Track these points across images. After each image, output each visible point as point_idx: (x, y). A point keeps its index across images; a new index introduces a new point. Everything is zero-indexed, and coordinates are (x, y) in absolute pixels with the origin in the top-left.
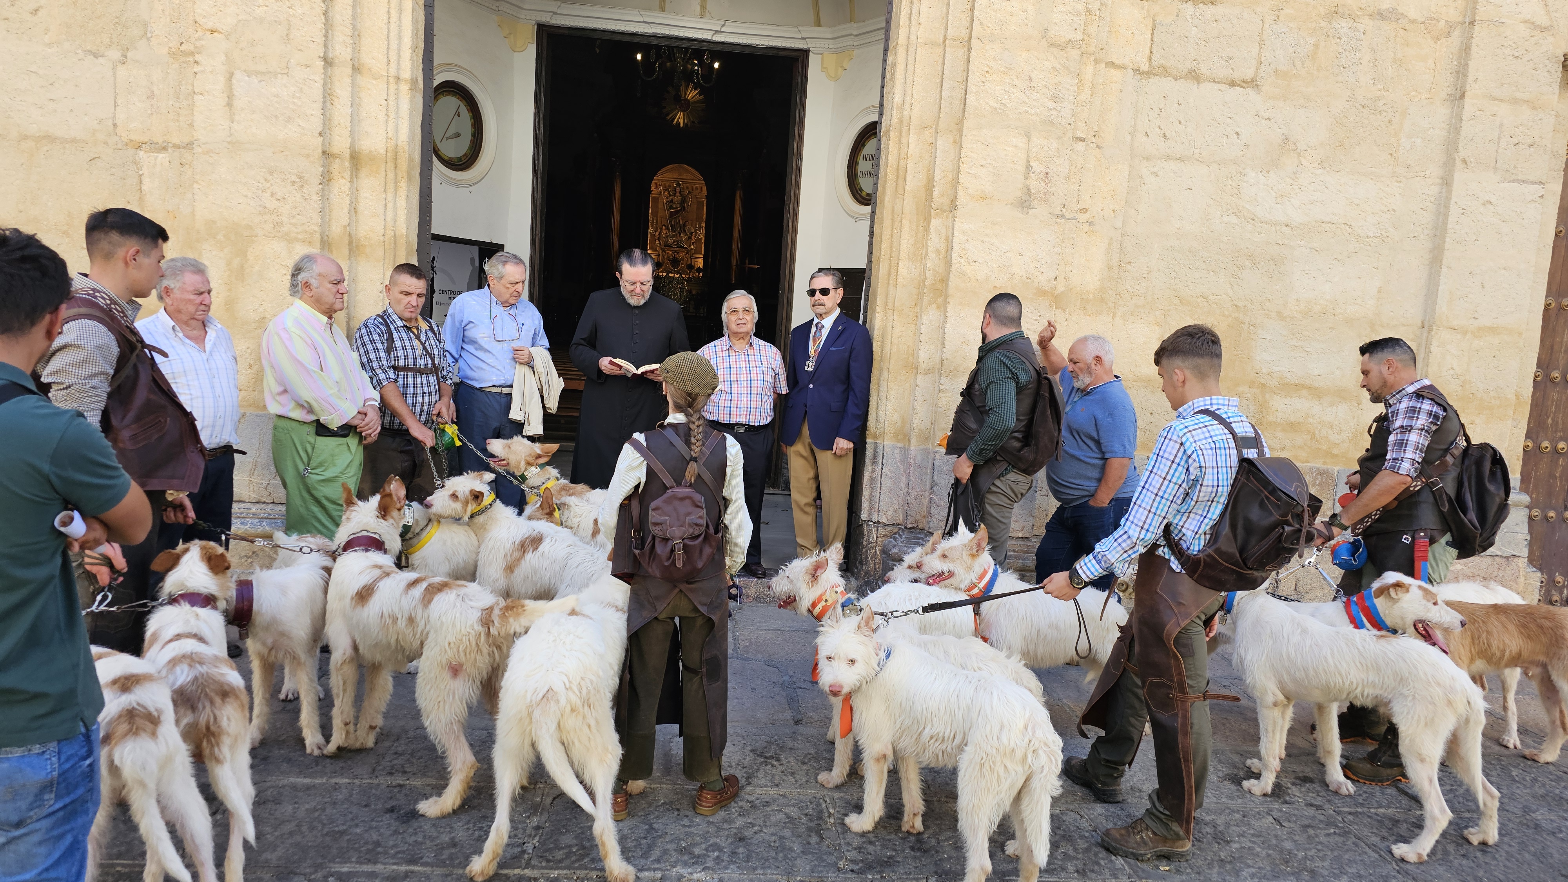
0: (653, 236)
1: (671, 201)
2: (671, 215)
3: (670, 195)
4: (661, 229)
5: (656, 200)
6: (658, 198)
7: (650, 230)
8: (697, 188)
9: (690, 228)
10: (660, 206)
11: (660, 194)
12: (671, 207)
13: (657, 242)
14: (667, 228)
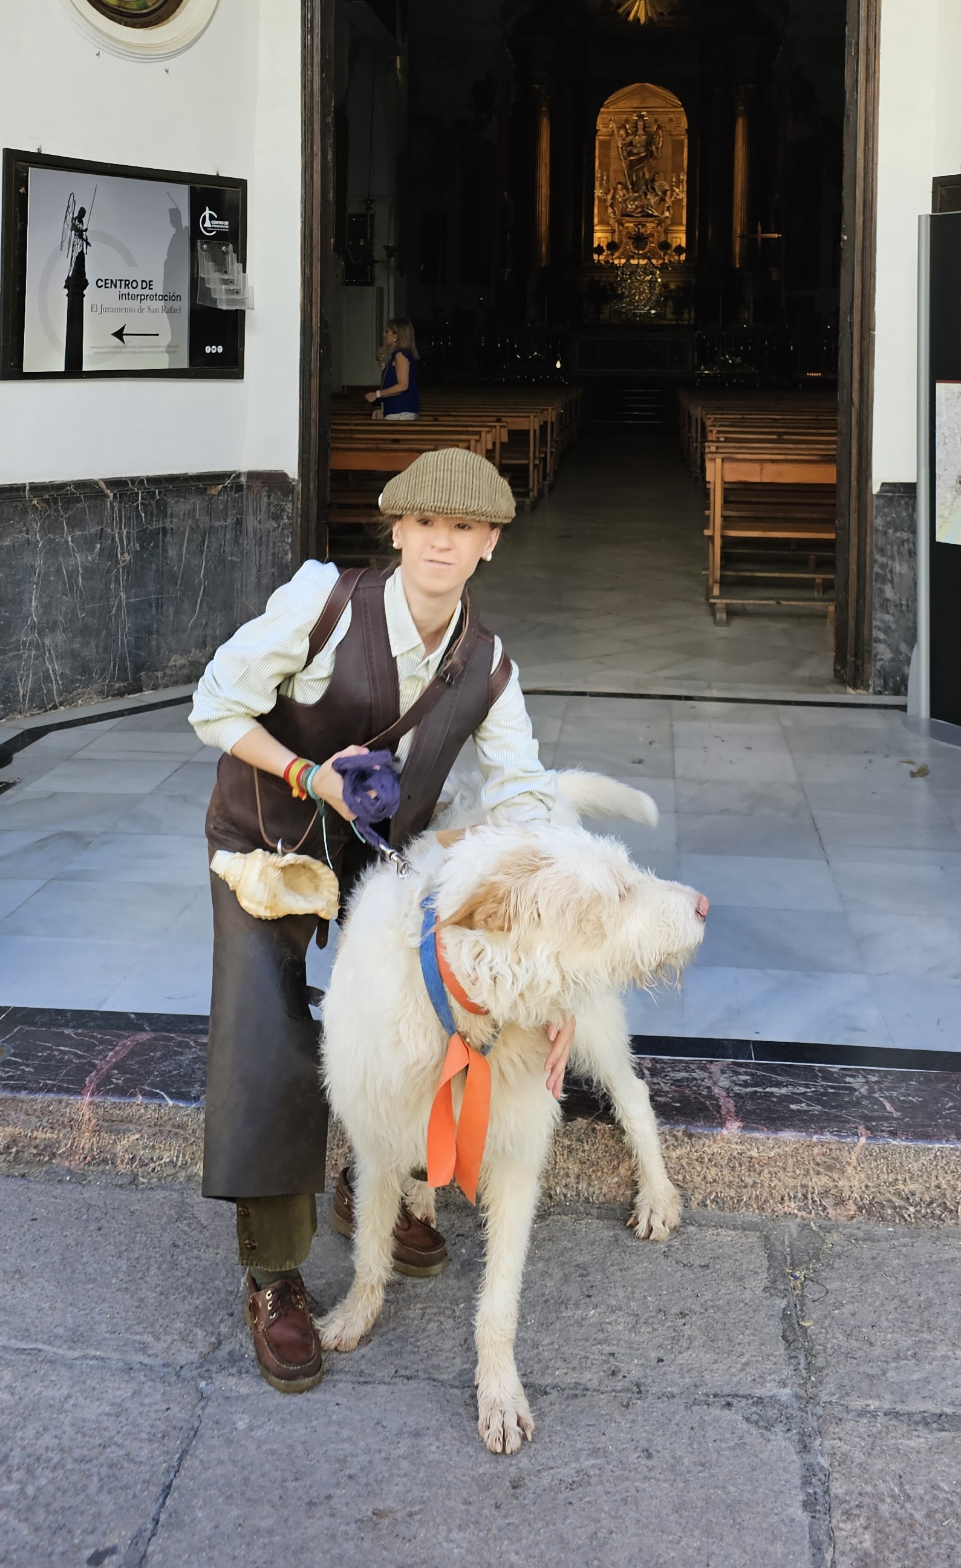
0: (603, 201)
1: (631, 144)
2: (631, 165)
3: (628, 134)
4: (615, 189)
5: (606, 145)
6: (609, 141)
7: (598, 192)
8: (671, 120)
9: (661, 184)
10: (613, 153)
11: (612, 134)
12: (630, 154)
13: (610, 210)
14: (625, 188)
